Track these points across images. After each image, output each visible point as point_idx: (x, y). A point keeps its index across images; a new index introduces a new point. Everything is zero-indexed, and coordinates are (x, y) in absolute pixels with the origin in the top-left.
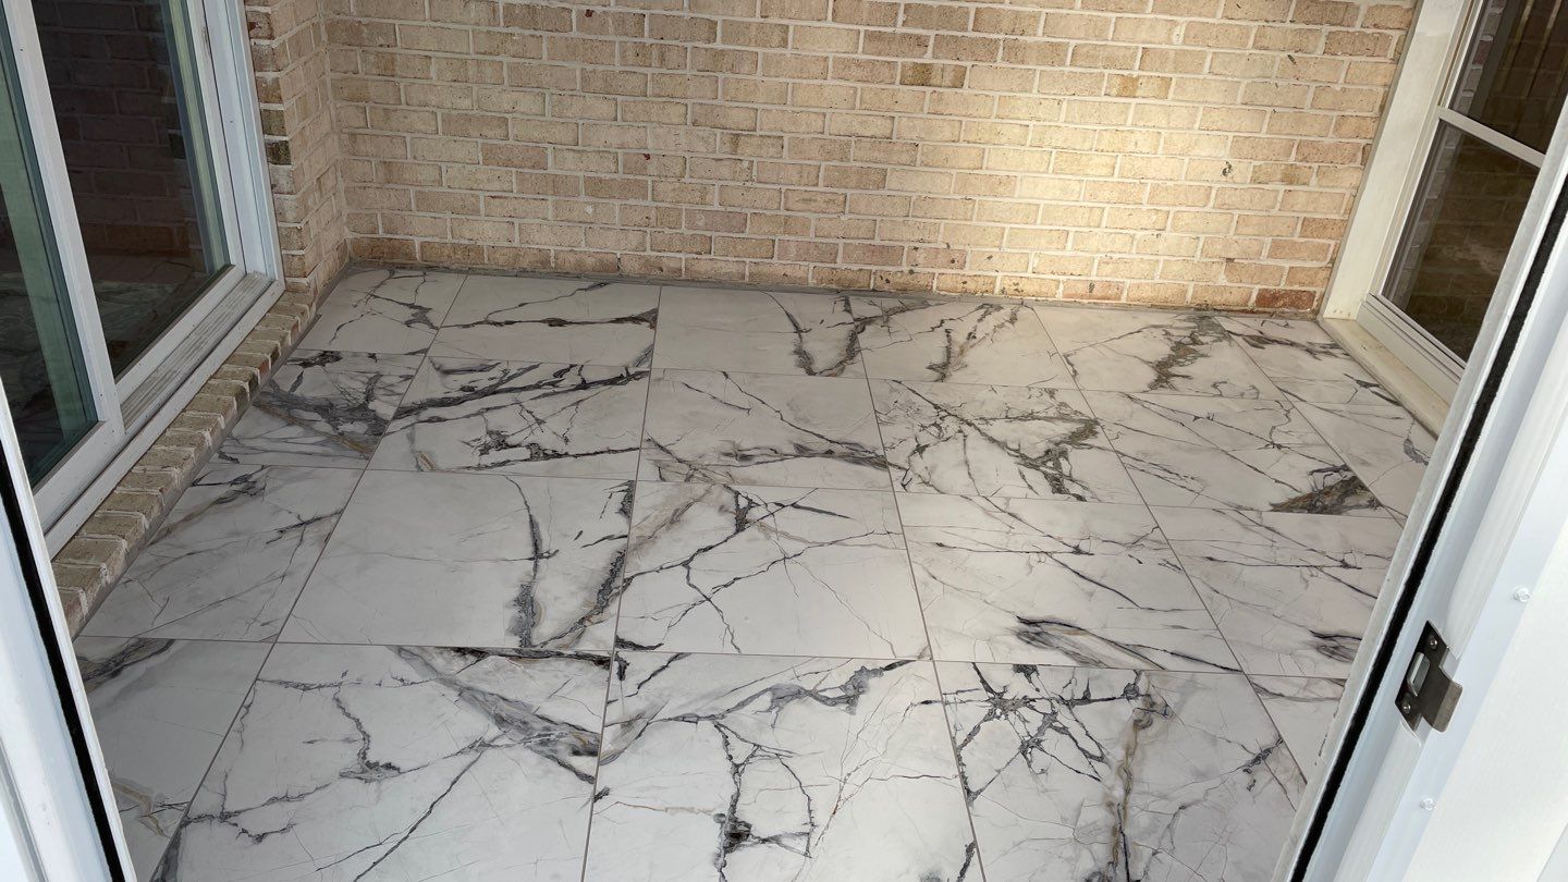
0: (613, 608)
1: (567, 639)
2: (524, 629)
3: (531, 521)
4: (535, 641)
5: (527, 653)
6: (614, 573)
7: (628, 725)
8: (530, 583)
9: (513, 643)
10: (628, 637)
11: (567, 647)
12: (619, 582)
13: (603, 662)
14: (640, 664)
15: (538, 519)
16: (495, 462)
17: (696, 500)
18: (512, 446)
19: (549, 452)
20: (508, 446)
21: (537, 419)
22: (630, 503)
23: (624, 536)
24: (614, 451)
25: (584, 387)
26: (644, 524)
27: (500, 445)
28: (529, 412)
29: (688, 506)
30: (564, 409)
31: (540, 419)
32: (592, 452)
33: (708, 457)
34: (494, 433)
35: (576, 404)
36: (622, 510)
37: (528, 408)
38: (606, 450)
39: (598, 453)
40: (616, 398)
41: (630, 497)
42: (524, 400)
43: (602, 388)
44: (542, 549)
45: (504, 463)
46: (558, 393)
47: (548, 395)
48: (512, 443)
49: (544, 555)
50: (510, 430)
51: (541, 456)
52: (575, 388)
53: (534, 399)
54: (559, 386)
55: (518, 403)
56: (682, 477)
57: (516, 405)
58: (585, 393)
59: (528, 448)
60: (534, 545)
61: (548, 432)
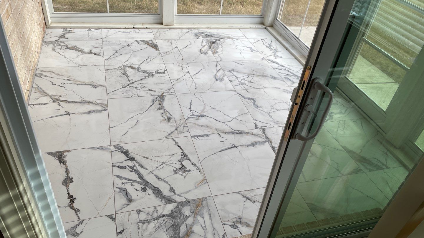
0: (247, 131)
1: (260, 136)
2: (262, 143)
3: (221, 151)
4: (264, 140)
5: (268, 140)
6: (234, 133)
7: (278, 124)
8: (246, 146)
9: (267, 144)
10: (255, 127)
11: (263, 136)
12: (237, 132)
13: (264, 130)
14: (260, 125)
15: (219, 150)
16: (195, 167)
17: (196, 124)
18: (183, 165)
19: (183, 156)
20: (183, 167)
21: (162, 164)
22: (202, 135)
23: (218, 134)
24: (176, 143)
25: (133, 159)
26: (211, 131)
27: (183, 168)
28: (157, 167)
29: (199, 125)
30: (151, 160)
31: (161, 164)
32: (179, 147)
33: (172, 125)
34: (176, 172)
35: (147, 158)
36: (207, 136)
37: (154, 169)
38: (176, 145)
39: (179, 146)
40: (139, 149)
41: (200, 136)
42: (148, 172)
43: (132, 155)
44: (232, 146)
45: (194, 165)
46: (139, 165)
47: (142, 167)
48: (181, 166)
49: (233, 145)
50: (172, 169)
51: (186, 157)
52: (134, 162)
53: (147, 169)
54: (134, 166)
55: (151, 172)
56: (186, 128)
57: (153, 172)
58: (137, 158)
59: (182, 161)
60: (231, 148)
61: (170, 160)
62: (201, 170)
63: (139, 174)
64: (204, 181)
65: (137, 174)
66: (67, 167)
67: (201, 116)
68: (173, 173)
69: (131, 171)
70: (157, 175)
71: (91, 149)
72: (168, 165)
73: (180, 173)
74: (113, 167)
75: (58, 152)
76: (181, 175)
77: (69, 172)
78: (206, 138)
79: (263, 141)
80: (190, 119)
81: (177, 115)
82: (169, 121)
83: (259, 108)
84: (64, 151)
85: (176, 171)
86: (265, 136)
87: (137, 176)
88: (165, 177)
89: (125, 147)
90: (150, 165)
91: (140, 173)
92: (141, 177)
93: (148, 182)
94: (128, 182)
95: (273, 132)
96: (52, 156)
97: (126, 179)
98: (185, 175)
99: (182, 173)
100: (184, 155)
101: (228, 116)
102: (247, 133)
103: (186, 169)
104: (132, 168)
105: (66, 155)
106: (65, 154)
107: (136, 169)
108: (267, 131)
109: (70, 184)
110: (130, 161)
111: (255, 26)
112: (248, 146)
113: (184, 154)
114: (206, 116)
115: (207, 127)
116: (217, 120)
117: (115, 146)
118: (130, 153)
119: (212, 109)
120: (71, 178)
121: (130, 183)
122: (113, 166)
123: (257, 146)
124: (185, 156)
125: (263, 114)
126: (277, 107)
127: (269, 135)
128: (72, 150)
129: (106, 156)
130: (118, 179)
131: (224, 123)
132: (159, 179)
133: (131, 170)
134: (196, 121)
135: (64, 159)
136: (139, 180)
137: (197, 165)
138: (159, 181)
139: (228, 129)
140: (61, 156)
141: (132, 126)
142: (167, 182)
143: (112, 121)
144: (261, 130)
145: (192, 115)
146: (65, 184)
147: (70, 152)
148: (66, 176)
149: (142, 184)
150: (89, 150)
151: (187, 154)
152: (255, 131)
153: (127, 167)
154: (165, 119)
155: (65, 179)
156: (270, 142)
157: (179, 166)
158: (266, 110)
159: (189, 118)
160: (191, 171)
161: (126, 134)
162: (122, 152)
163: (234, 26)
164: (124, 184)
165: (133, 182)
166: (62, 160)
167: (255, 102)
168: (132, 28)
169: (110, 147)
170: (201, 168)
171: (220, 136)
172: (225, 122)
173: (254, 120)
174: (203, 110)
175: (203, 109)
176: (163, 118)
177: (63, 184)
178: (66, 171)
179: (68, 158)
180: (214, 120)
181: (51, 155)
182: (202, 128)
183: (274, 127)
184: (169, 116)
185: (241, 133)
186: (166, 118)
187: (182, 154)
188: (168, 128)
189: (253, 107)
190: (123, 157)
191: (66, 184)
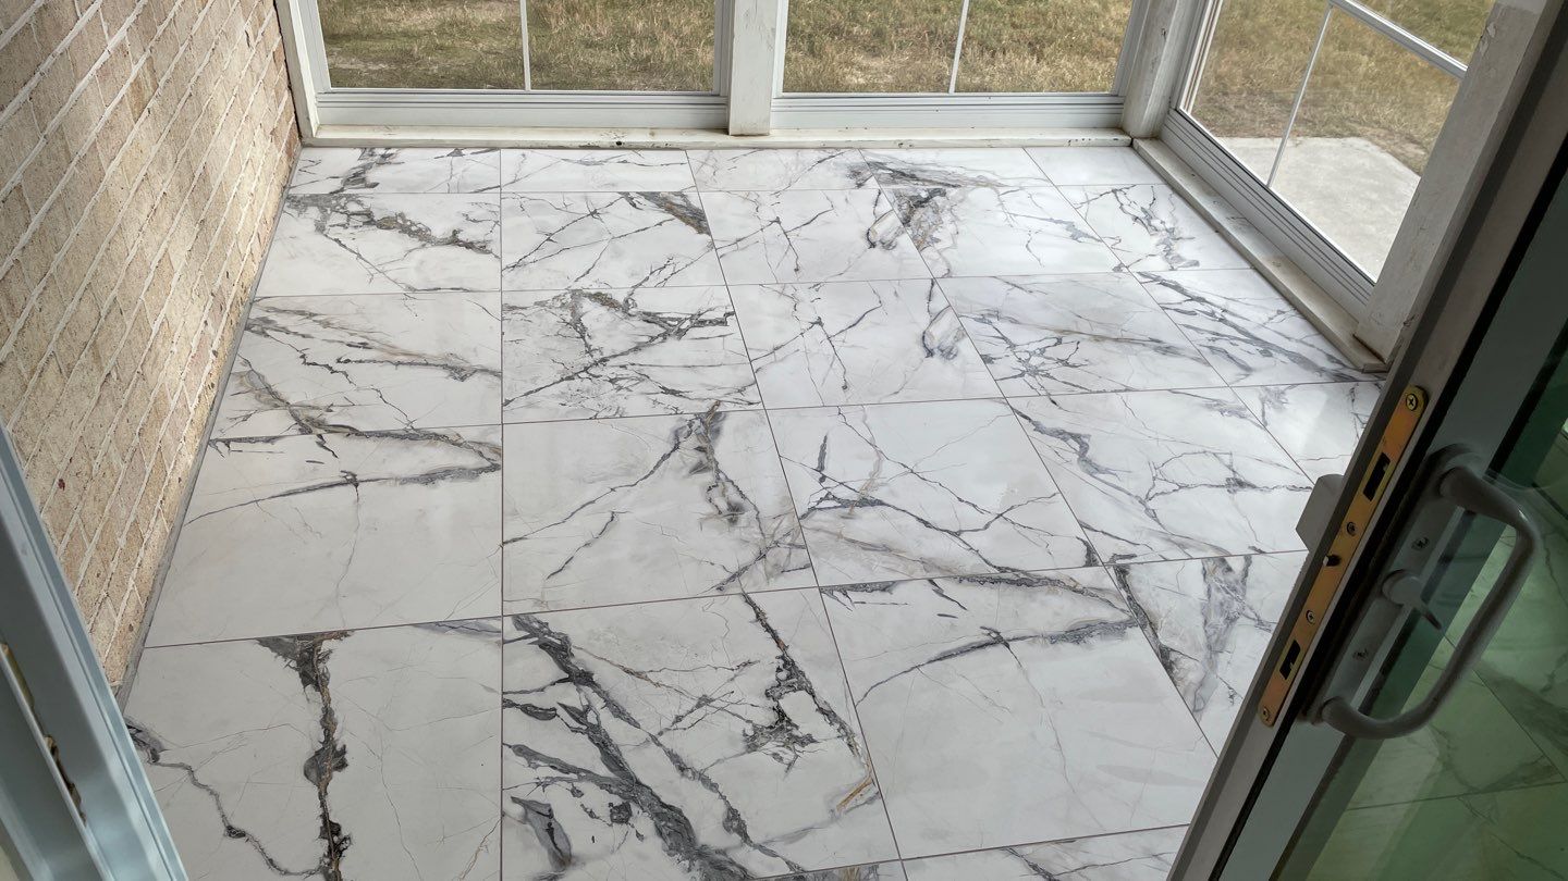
0: (1051, 574)
1: (1107, 597)
2: (1116, 630)
3: (940, 659)
4: (1125, 617)
5: (1143, 618)
6: (995, 581)
7: (1182, 546)
8: (1045, 638)
9: (1136, 633)
10: (1082, 559)
11: (1119, 597)
12: (1009, 575)
13: (1122, 572)
14: (1105, 549)
15: (935, 653)
16: (831, 724)
17: (840, 536)
18: (781, 714)
19: (783, 675)
20: (781, 720)
21: (699, 706)
22: (865, 585)
23: (931, 581)
24: (760, 616)
25: (583, 678)
26: (900, 569)
27: (782, 728)
28: (679, 719)
29: (853, 541)
30: (657, 685)
31: (695, 703)
32: (769, 635)
33: (744, 536)
34: (752, 744)
35: (638, 675)
36: (884, 590)
37: (666, 723)
38: (759, 623)
39: (768, 629)
40: (610, 636)
41: (855, 587)
42: (642, 735)
43: (581, 659)
44: (986, 639)
45: (828, 714)
46: (609, 703)
47: (619, 712)
48: (772, 717)
49: (994, 635)
50: (739, 727)
51: (795, 680)
52: (588, 690)
53: (636, 725)
54: (588, 708)
55: (655, 739)
56: (800, 551)
57: (661, 739)
58: (602, 674)
59: (780, 696)
60: (981, 646)
61: (731, 687)
62: (858, 740)
63: (604, 744)
64: (868, 791)
65: (597, 745)
66: (329, 700)
67: (865, 502)
68: (741, 746)
69: (575, 731)
70: (676, 751)
71: (426, 628)
72: (722, 709)
73: (771, 746)
74: (507, 710)
75: (300, 637)
76: (775, 755)
77: (335, 724)
78: (878, 596)
79: (1118, 619)
80: (818, 515)
81: (764, 494)
82: (733, 521)
83: (1101, 476)
84: (323, 634)
85: (754, 737)
86: (1130, 598)
87: (596, 752)
88: (707, 762)
89: (559, 624)
90: (653, 707)
91: (610, 741)
92: (612, 759)
93: (639, 783)
94: (561, 779)
95: (1161, 580)
96: (275, 654)
97: (554, 764)
98: (788, 756)
99: (776, 750)
100: (789, 670)
101: (974, 506)
102: (1053, 583)
103: (795, 732)
104: (579, 715)
105: (330, 651)
106: (326, 646)
107: (595, 722)
108: (1136, 574)
109: (335, 773)
110: (571, 688)
111: (1087, 138)
112: (1054, 639)
113: (788, 664)
114: (881, 503)
115: (886, 549)
116: (926, 524)
117: (520, 622)
118: (574, 651)
119: (906, 473)
120: (338, 748)
121: (569, 781)
122: (507, 704)
123: (1094, 641)
124: (791, 674)
125: (1117, 501)
126: (1177, 472)
127: (1144, 596)
128: (353, 631)
129: (481, 658)
130: (522, 760)
131: (957, 534)
132: (682, 769)
133: (575, 725)
134: (841, 523)
135: (321, 666)
136: (602, 770)
137: (842, 714)
138: (683, 780)
139: (971, 564)
140: (311, 654)
141: (588, 539)
142: (713, 787)
143: (515, 513)
144: (1111, 571)
145: (826, 498)
146: (314, 775)
147: (346, 640)
148: (323, 740)
149: (615, 790)
150: (419, 631)
151: (801, 665)
152: (1086, 576)
153: (560, 711)
154: (720, 513)
155: (317, 753)
156: (1148, 628)
157: (765, 718)
158: (1130, 486)
159: (813, 509)
160: (814, 741)
161: (565, 571)
162: (544, 646)
163: (1004, 137)
164: (543, 784)
165: (580, 779)
166: (314, 671)
167: (1084, 448)
168: (612, 148)
169: (497, 624)
170: (856, 729)
171: (939, 592)
172: (961, 532)
173: (1084, 526)
174: (872, 480)
175: (872, 475)
176: (709, 509)
177: (306, 775)
178: (325, 716)
179: (339, 663)
180: (915, 519)
181: (273, 650)
182: (863, 554)
183: (1166, 560)
184: (736, 498)
185: (1024, 581)
186: (723, 506)
187: (782, 662)
188: (728, 549)
189: (1077, 470)
190: (547, 668)
191: (319, 775)
